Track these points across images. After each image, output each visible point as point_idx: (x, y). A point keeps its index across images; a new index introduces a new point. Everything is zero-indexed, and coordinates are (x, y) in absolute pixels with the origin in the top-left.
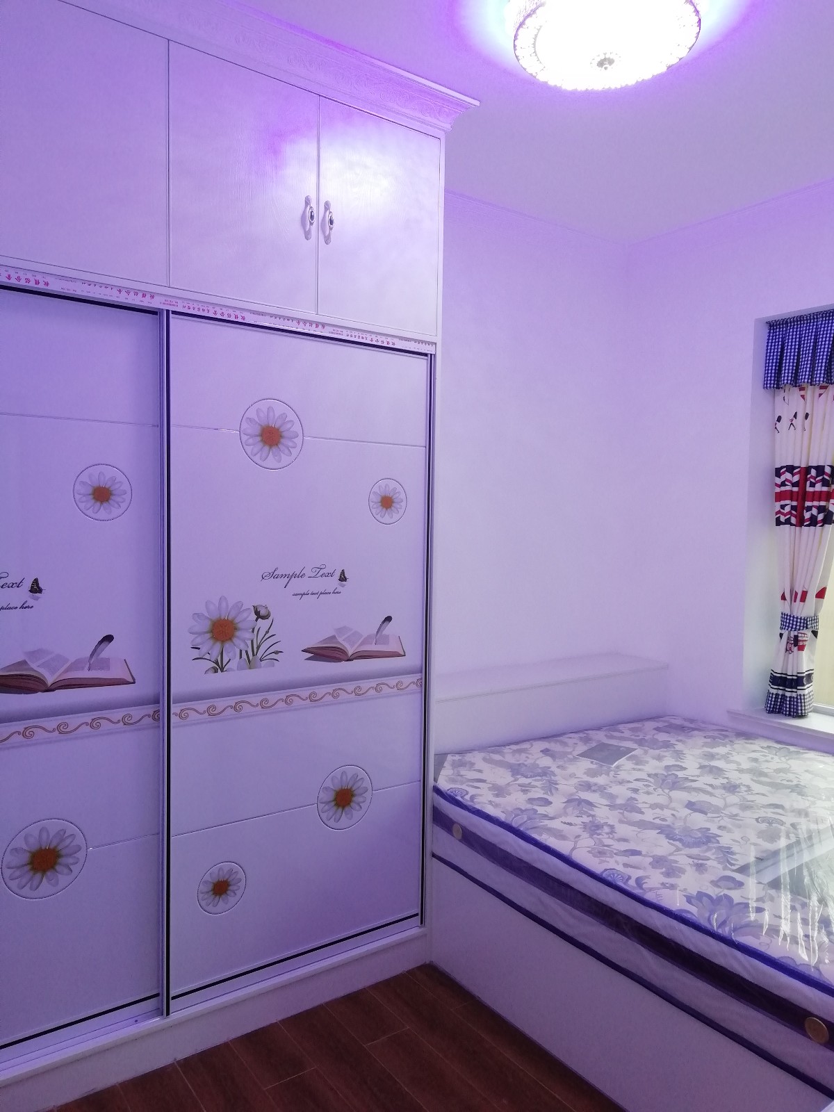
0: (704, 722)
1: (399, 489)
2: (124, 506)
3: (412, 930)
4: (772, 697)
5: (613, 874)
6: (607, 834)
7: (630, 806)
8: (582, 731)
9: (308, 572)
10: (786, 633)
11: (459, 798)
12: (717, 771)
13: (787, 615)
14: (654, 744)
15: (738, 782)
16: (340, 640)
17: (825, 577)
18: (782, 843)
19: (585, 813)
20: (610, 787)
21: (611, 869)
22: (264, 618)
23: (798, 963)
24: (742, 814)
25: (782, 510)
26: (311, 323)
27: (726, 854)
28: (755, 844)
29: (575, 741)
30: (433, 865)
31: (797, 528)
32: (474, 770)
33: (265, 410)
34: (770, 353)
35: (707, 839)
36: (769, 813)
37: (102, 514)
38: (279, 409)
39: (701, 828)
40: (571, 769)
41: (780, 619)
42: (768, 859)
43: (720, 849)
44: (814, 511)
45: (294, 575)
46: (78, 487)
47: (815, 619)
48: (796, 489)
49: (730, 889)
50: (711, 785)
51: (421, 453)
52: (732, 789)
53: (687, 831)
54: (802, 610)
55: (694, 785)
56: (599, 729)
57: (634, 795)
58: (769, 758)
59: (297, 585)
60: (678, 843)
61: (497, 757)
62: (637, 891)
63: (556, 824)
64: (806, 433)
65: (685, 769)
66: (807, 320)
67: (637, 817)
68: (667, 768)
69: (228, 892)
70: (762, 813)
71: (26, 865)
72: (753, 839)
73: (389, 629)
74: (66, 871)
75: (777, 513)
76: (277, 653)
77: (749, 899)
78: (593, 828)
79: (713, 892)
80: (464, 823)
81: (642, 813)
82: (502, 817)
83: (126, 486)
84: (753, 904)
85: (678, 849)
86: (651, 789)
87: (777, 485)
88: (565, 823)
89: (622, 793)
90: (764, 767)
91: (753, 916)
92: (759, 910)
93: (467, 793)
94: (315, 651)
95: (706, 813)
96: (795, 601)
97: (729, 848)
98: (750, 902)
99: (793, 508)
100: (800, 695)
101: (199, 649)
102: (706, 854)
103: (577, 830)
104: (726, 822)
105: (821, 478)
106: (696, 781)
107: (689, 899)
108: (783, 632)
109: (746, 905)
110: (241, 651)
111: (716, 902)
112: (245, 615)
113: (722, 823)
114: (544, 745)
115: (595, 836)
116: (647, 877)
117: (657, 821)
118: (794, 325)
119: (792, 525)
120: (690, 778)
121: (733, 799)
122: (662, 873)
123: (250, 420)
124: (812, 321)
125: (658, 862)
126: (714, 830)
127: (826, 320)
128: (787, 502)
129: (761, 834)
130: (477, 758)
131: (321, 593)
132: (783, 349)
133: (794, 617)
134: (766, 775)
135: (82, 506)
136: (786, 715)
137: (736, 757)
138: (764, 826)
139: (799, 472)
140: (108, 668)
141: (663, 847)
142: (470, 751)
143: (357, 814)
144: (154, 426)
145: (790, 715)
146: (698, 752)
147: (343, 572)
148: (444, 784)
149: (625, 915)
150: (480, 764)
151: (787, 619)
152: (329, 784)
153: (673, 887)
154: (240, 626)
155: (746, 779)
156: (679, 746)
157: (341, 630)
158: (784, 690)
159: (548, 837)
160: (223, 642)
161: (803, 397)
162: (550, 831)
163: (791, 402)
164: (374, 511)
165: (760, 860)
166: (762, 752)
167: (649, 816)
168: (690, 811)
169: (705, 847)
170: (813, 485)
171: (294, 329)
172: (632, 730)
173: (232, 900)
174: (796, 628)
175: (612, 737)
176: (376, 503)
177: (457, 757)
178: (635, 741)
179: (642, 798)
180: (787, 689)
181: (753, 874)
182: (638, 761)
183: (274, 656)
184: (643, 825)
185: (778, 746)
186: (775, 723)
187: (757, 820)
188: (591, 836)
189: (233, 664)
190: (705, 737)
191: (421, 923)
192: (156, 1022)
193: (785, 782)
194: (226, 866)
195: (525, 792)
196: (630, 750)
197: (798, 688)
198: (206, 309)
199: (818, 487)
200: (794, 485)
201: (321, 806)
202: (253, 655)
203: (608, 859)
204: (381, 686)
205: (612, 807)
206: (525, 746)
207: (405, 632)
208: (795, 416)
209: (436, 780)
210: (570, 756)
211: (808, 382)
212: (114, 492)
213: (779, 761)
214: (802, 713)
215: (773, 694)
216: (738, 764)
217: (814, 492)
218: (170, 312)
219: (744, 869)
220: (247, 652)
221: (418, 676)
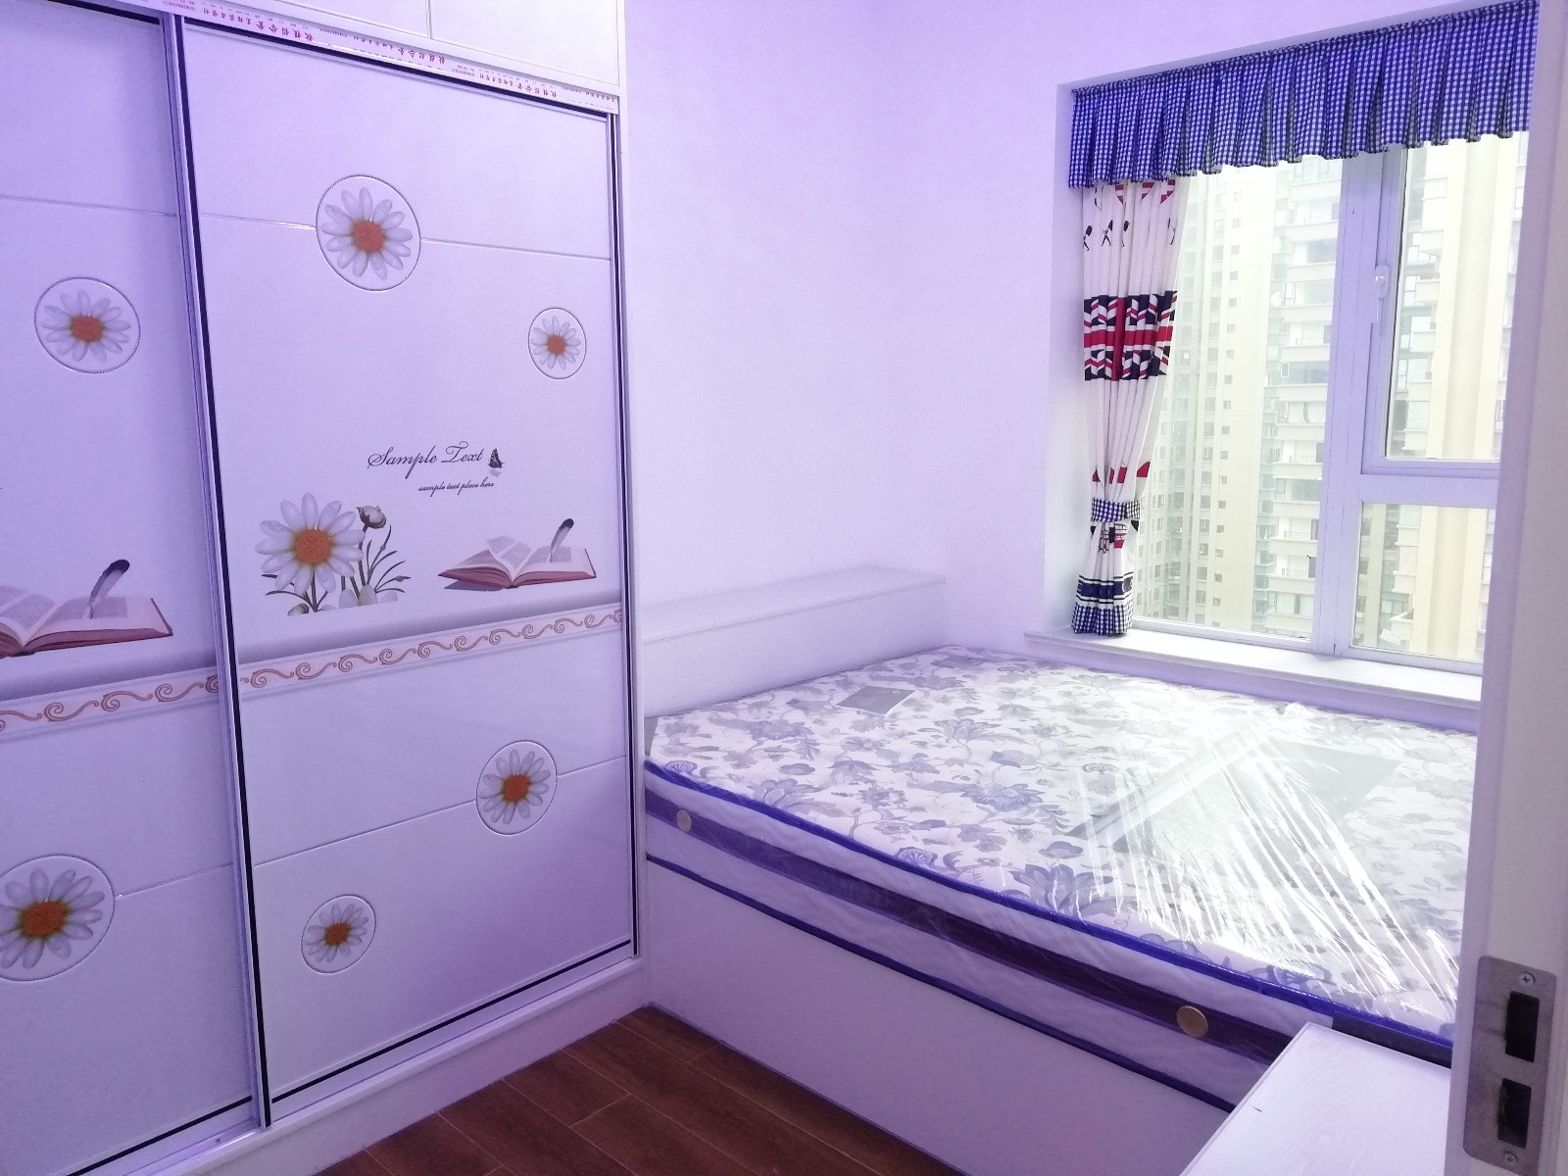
0: (995, 651)
1: (574, 324)
2: (127, 348)
3: (622, 963)
4: (1082, 612)
5: (913, 854)
6: (895, 803)
7: (918, 765)
8: (839, 673)
9: (441, 455)
10: (1099, 526)
11: (684, 774)
12: (1022, 712)
13: (1101, 501)
14: (936, 683)
15: (1051, 723)
16: (497, 557)
17: (1148, 449)
18: (1121, 794)
19: (861, 778)
20: (889, 743)
21: (908, 848)
22: (375, 526)
23: (1166, 940)
24: (1064, 763)
25: (1094, 359)
26: (423, 52)
27: (1053, 813)
28: (1089, 799)
29: (830, 687)
30: (649, 873)
31: (1114, 383)
32: (700, 735)
33: (356, 193)
34: (1078, 134)
35: (1025, 798)
36: (1098, 759)
37: (91, 360)
38: (379, 193)
39: (1016, 785)
40: (833, 722)
41: (1090, 507)
42: (1106, 816)
43: (1045, 808)
44: (1136, 359)
45: (420, 459)
46: (42, 316)
47: (1136, 505)
48: (1111, 329)
49: (1065, 857)
50: (1018, 730)
51: (605, 268)
52: (1045, 731)
53: (998, 790)
54: (1121, 494)
55: (996, 731)
56: (859, 668)
57: (921, 750)
58: (1084, 690)
59: (425, 474)
60: (988, 806)
61: (728, 716)
62: (948, 873)
63: (823, 797)
64: (1125, 250)
65: (982, 711)
66: (1126, 88)
67: (929, 778)
68: (958, 712)
69: (349, 939)
70: (1088, 760)
71: (11, 931)
72: (1084, 793)
73: (571, 538)
74: (81, 933)
75: (1087, 363)
76: (400, 579)
77: (1091, 867)
78: (876, 797)
79: (1046, 863)
80: (695, 807)
81: (937, 772)
82: (750, 794)
83: (127, 315)
84: (1099, 873)
85: (992, 815)
86: (942, 741)
87: (1086, 323)
88: (837, 794)
89: (906, 749)
90: (1081, 702)
91: (1101, 890)
92: (1108, 880)
93: (695, 767)
94: (459, 574)
95: (1019, 766)
96: (1111, 482)
97: (1057, 807)
98: (1093, 871)
99: (1108, 355)
100: (1118, 607)
101: (275, 577)
102: (1027, 817)
103: (856, 801)
104: (1046, 774)
105: (1144, 312)
106: (997, 726)
107: (1017, 877)
108: (1095, 524)
109: (1090, 876)
110: (343, 578)
111: (1049, 876)
112: (346, 522)
113: (1042, 776)
114: (790, 695)
115: (880, 807)
116: (958, 854)
117: (958, 781)
118: (1109, 95)
119: (1106, 378)
120: (990, 722)
121: (1048, 744)
122: (977, 847)
123: (332, 209)
124: (1133, 89)
125: (969, 832)
126: (1033, 786)
127: (1151, 88)
128: (1101, 346)
129: (1091, 785)
130: (700, 719)
131: (463, 486)
132: (1094, 129)
133: (1109, 504)
134: (1084, 712)
135: (53, 347)
136: (1099, 633)
137: (1043, 692)
138: (1095, 775)
139: (1116, 305)
140: (125, 615)
141: (972, 813)
142: (689, 710)
143: (535, 810)
144: (166, 214)
145: (1104, 634)
146: (994, 688)
147: (495, 454)
148: (660, 758)
149: (932, 907)
150: (706, 727)
151: (1100, 507)
152: (491, 769)
153: (993, 863)
154: (339, 539)
155: (1061, 718)
156: (969, 684)
157: (498, 542)
158: (1098, 601)
159: (817, 813)
160: (314, 565)
161: (1121, 199)
162: (816, 805)
163: (1106, 207)
164: (537, 358)
165: (1097, 817)
166: (1074, 683)
167: (946, 775)
168: (998, 765)
169: (1025, 809)
170: (1134, 322)
171: (395, 61)
172: (902, 666)
173: (355, 949)
174: (1112, 519)
175: (879, 678)
176: (540, 345)
177: (672, 721)
178: (911, 681)
179: (932, 754)
180: (1101, 600)
181: (1092, 836)
182: (919, 707)
183: (395, 584)
184: (940, 787)
185: (1094, 674)
186: (1087, 644)
187: (1084, 768)
188: (875, 808)
189: (333, 599)
190: (999, 670)
191: (635, 953)
192: (249, 1138)
193: (1110, 719)
194: (344, 902)
195: (775, 758)
196: (905, 693)
197: (1115, 597)
198: (244, 17)
199: (1141, 325)
200: (1109, 323)
201: (482, 803)
202: (364, 584)
203: (903, 835)
204: (562, 623)
205: (896, 767)
206: (765, 698)
207: (594, 541)
208: (1111, 226)
209: (647, 753)
210: (827, 707)
211: (1128, 177)
212: (107, 325)
213: (1097, 692)
214: (1120, 630)
215: (1083, 607)
216: (1048, 700)
217: (1136, 332)
218: (183, 20)
219: (1079, 831)
220: (352, 579)
221: (616, 606)
